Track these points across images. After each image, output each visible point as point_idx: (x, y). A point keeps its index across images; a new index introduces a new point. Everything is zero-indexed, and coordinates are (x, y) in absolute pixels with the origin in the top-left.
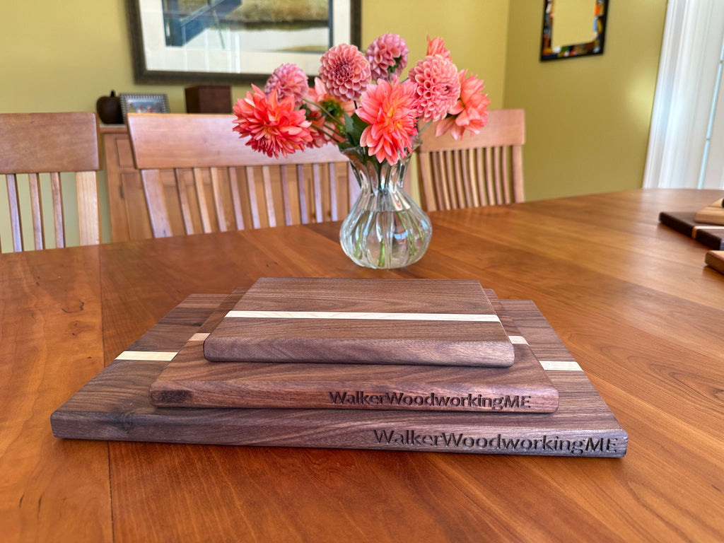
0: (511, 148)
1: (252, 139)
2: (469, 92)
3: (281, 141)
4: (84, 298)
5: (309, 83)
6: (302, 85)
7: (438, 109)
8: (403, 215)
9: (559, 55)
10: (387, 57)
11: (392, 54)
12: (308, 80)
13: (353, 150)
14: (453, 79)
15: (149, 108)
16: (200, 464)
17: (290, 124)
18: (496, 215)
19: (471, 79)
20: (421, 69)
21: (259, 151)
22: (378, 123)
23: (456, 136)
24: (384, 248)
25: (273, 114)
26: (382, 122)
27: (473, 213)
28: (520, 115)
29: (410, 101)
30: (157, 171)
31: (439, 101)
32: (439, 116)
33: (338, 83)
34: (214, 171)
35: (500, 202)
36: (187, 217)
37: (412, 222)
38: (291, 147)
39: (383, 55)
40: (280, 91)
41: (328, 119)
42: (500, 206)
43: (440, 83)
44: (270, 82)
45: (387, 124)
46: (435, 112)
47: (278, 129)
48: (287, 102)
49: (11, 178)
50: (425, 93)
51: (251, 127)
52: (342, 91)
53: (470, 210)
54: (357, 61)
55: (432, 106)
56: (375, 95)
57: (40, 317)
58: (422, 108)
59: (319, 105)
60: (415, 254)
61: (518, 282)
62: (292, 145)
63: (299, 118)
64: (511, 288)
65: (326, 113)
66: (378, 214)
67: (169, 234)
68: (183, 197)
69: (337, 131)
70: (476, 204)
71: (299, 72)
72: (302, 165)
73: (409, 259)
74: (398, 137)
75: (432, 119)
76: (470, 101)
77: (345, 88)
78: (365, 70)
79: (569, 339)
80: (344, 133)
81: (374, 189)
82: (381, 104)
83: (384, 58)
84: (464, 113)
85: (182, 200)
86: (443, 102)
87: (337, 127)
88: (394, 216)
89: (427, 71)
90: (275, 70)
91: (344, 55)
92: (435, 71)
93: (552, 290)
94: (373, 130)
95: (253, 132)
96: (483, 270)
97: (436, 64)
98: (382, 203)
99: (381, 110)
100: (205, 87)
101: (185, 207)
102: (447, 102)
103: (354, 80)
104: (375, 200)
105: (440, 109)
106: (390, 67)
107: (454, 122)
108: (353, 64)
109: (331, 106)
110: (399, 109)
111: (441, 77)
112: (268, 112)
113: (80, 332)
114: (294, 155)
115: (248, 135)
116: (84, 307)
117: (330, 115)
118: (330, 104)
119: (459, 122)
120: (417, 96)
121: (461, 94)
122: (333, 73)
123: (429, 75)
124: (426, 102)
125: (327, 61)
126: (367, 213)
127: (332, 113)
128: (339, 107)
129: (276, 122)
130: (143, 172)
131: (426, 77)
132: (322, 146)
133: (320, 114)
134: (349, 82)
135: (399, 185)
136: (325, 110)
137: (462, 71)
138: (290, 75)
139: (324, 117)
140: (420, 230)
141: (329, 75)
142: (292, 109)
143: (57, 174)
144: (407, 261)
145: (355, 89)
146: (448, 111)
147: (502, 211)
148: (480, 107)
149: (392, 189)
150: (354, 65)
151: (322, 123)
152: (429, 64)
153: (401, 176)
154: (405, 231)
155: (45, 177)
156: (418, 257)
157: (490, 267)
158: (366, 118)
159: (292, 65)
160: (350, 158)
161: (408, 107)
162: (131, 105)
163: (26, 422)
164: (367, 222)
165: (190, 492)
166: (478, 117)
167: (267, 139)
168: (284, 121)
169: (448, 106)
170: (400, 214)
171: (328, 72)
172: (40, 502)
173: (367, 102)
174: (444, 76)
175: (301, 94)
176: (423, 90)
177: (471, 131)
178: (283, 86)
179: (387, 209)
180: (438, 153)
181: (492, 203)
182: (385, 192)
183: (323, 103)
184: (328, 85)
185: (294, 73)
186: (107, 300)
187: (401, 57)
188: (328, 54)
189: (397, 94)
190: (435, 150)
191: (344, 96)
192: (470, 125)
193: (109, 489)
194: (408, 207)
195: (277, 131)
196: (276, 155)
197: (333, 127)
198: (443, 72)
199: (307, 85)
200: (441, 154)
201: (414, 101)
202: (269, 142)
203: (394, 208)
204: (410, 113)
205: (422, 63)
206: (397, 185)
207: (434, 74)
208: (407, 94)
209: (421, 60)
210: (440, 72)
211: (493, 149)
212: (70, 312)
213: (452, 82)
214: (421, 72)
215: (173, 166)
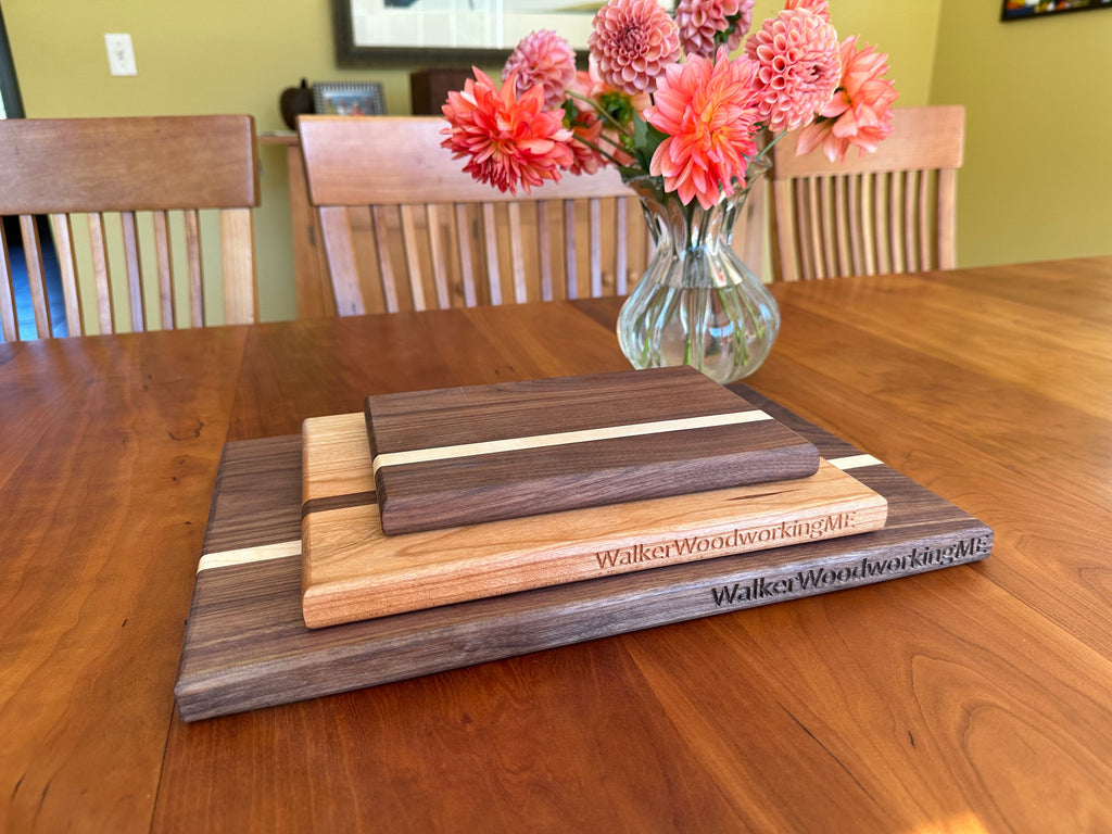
0: (937, 172)
1: (472, 162)
2: (859, 78)
3: (521, 167)
4: (205, 415)
5: (577, 64)
6: (564, 66)
7: (797, 108)
8: (728, 296)
9: (1038, 9)
10: (714, 14)
11: (722, 9)
12: (577, 58)
13: (645, 180)
14: (829, 54)
15: (356, 105)
16: (313, 746)
17: (535, 135)
18: (905, 291)
19: (866, 52)
20: (769, 36)
21: (484, 182)
22: (683, 134)
23: (832, 154)
24: (690, 349)
25: (507, 118)
26: (691, 129)
27: (864, 286)
28: (958, 115)
29: (743, 94)
30: (343, 209)
31: (800, 93)
32: (799, 121)
33: (620, 62)
34: (432, 209)
35: (912, 268)
36: (389, 283)
37: (743, 305)
38: (537, 176)
39: (707, 12)
40: (526, 78)
41: (608, 125)
42: (912, 275)
43: (802, 60)
44: (512, 63)
45: (699, 135)
46: (791, 114)
47: (515, 144)
48: (531, 97)
49: (128, 217)
50: (774, 78)
51: (470, 141)
52: (626, 76)
53: (857, 282)
54: (655, 24)
55: (786, 103)
56: (680, 81)
57: (134, 445)
58: (768, 107)
59: (595, 102)
60: (746, 363)
61: (930, 423)
62: (537, 170)
63: (549, 125)
64: (917, 434)
65: (605, 117)
66: (684, 292)
67: (361, 311)
68: (384, 252)
69: (620, 147)
70: (871, 271)
71: (560, 44)
72: (572, 200)
73: (734, 370)
74: (719, 159)
75: (787, 126)
76: (861, 92)
77: (633, 71)
78: (669, 39)
79: (1016, 547)
80: (632, 150)
81: (678, 250)
82: (689, 100)
83: (708, 18)
84: (849, 115)
85: (382, 257)
86: (807, 96)
87: (622, 140)
88: (712, 295)
89: (780, 38)
90: (521, 42)
91: (633, 13)
92: (795, 39)
93: (993, 443)
94: (673, 147)
95: (472, 149)
96: (868, 396)
97: (797, 25)
98: (692, 272)
99: (688, 110)
100: (438, 72)
101: (386, 268)
102: (815, 95)
103: (649, 58)
104: (680, 268)
105: (800, 109)
106: (719, 32)
107: (831, 131)
108: (648, 29)
109: (615, 102)
110: (723, 109)
111: (805, 51)
112: (497, 115)
113: (185, 476)
114: (541, 188)
115: (465, 155)
116: (202, 432)
117: (611, 119)
118: (613, 98)
119: (840, 130)
120: (759, 84)
121: (843, 80)
122: (613, 44)
123: (782, 47)
124: (775, 96)
125: (603, 24)
126: (664, 289)
127: (615, 114)
128: (628, 103)
129: (511, 132)
130: (323, 210)
131: (777, 49)
132: (596, 171)
133: (595, 116)
134: (640, 60)
135: (725, 241)
136: (603, 110)
137: (850, 39)
138: (545, 49)
139: (600, 122)
140: (757, 321)
141: (605, 49)
142: (539, 110)
143: (192, 213)
144: (731, 376)
145: (650, 72)
146: (816, 114)
147: (915, 283)
148: (878, 104)
149: (711, 248)
150: (650, 31)
151: (596, 132)
152: (785, 26)
153: (730, 226)
154: (729, 322)
155: (176, 216)
156: (751, 366)
157: (882, 391)
158: (661, 125)
159: (548, 33)
160: (640, 193)
161: (738, 105)
162: (330, 101)
163: (66, 634)
164: (664, 303)
165: (285, 804)
166: (874, 122)
167: (496, 163)
168: (523, 129)
169: (816, 103)
170: (722, 295)
171: (604, 43)
172: (45, 793)
173: (665, 95)
174: (811, 47)
175: (562, 82)
176: (770, 74)
177: (861, 148)
178: (532, 68)
179: (699, 284)
180: (807, 180)
181: (899, 268)
182: (697, 253)
183: (602, 97)
184: (603, 66)
185: (552, 46)
186: (239, 420)
187: (740, 14)
188: (605, 11)
189: (720, 82)
190: (802, 175)
191: (630, 85)
192: (858, 136)
193: (157, 781)
194: (737, 279)
195: (512, 147)
196: (512, 190)
197: (615, 138)
198: (808, 41)
199: (573, 67)
200: (813, 182)
201: (752, 93)
202: (499, 166)
203: (712, 282)
204: (741, 117)
205: (771, 24)
206: (721, 241)
207: (792, 43)
208: (739, 81)
209: (770, 19)
210: (804, 40)
211: (905, 174)
212: (179, 440)
213: (825, 59)
214: (769, 41)
215: (368, 200)
